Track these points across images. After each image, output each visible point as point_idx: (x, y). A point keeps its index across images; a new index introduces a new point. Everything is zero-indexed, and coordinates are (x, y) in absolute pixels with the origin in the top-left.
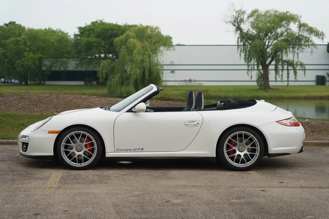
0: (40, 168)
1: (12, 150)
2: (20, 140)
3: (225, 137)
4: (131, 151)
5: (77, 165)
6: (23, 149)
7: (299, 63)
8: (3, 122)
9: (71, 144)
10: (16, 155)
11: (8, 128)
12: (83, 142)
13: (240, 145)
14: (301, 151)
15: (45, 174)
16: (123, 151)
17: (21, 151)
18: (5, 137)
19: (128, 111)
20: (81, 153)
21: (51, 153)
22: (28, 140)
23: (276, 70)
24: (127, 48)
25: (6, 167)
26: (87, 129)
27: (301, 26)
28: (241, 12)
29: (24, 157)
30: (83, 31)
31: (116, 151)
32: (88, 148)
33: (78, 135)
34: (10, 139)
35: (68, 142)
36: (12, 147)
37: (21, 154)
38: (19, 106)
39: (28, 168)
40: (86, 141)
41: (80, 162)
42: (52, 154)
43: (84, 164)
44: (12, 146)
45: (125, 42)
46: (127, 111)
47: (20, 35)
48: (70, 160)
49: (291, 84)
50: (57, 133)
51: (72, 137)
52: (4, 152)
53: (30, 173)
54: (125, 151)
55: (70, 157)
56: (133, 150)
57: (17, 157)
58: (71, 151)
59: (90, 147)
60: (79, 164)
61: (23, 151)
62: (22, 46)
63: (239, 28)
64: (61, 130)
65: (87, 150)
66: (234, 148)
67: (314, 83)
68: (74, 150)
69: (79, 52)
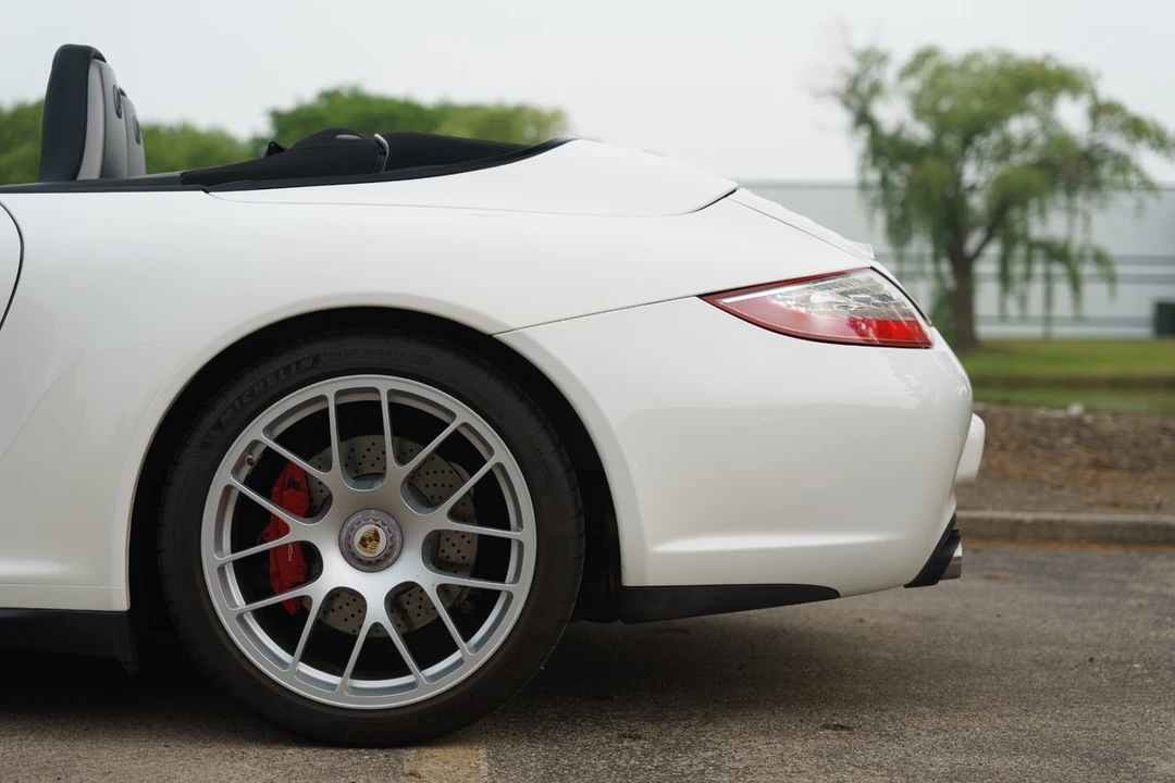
3: (218, 425)
7: (1089, 252)
13: (362, 508)
14: (936, 569)
23: (1005, 278)
27: (1102, 111)
28: (872, 58)
49: (1059, 331)
63: (864, 118)
66: (299, 530)
67: (1145, 331)
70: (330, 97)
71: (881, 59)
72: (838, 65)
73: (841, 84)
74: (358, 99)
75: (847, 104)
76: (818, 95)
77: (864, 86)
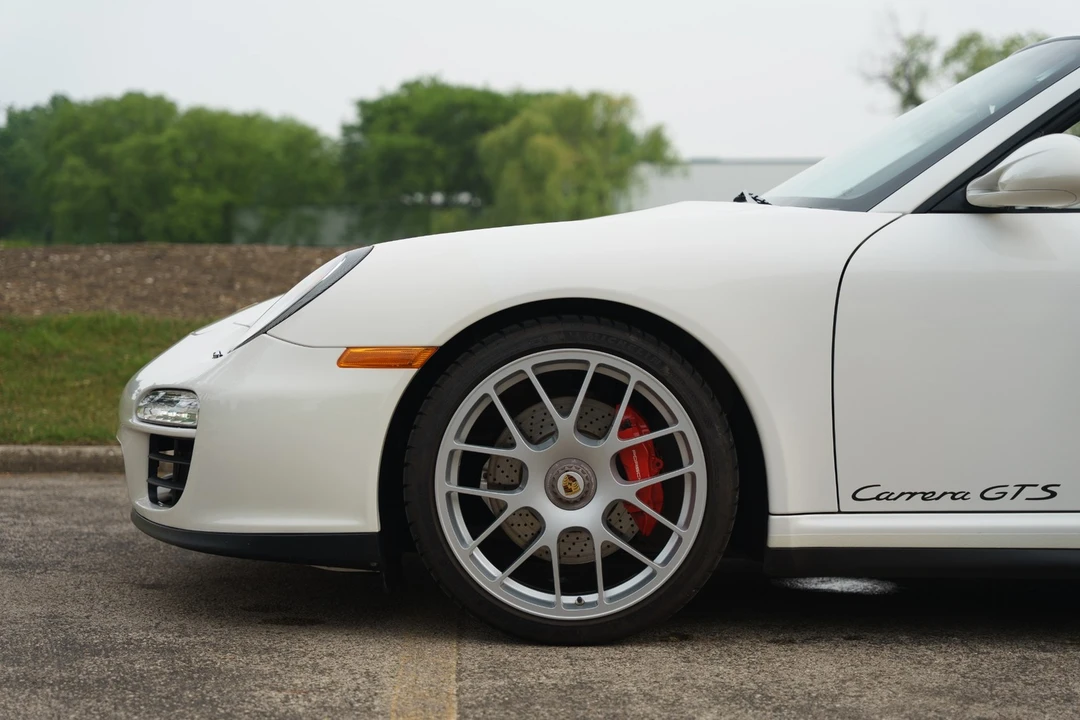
0: (277, 622)
1: (95, 501)
2: (134, 421)
4: (959, 505)
5: (558, 606)
6: (152, 489)
8: (59, 354)
9: (512, 445)
10: (113, 530)
11: (82, 387)
12: (600, 434)
15: (325, 680)
16: (901, 504)
17: (143, 503)
18: (62, 431)
19: (941, 203)
20: (588, 516)
21: (364, 519)
22: (192, 417)
24: (525, 168)
25: (33, 616)
26: (633, 338)
28: (918, 43)
29: (162, 545)
30: (374, 114)
31: (848, 504)
32: (635, 479)
33: (562, 383)
34: (89, 444)
35: (487, 428)
36: (96, 487)
37: (139, 519)
38: (144, 286)
39: (190, 626)
40: (625, 431)
41: (578, 580)
42: (373, 526)
43: (606, 601)
44: (95, 482)
45: (516, 148)
46: (931, 206)
47: (159, 127)
48: (502, 568)
50: (409, 366)
51: (519, 397)
52: (43, 514)
53: (205, 672)
54: (917, 503)
55: (500, 550)
56: (975, 495)
57: (121, 545)
58: (514, 501)
59: (653, 475)
60: (572, 599)
61: (154, 500)
62: (167, 165)
64: (441, 342)
65: (628, 491)
68: (534, 496)
69: (358, 185)
70: (411, 87)
71: (930, 45)
72: (887, 51)
73: (890, 69)
74: (437, 88)
75: (895, 87)
76: (869, 79)
77: (913, 68)
